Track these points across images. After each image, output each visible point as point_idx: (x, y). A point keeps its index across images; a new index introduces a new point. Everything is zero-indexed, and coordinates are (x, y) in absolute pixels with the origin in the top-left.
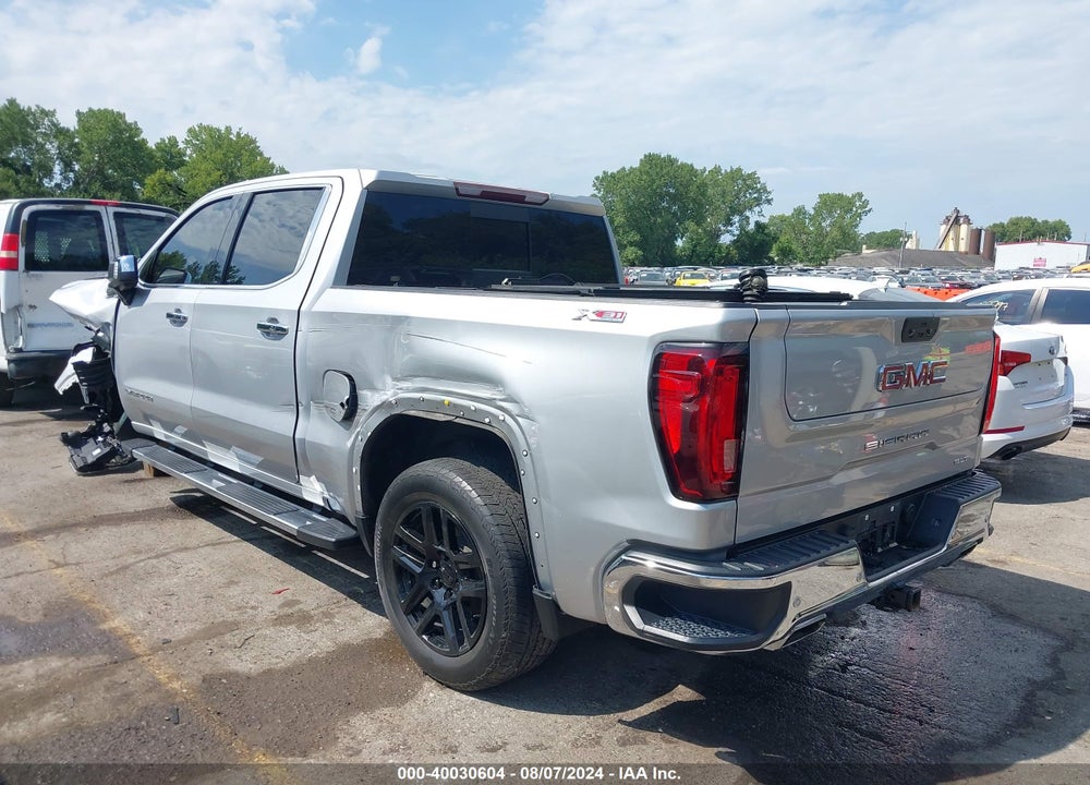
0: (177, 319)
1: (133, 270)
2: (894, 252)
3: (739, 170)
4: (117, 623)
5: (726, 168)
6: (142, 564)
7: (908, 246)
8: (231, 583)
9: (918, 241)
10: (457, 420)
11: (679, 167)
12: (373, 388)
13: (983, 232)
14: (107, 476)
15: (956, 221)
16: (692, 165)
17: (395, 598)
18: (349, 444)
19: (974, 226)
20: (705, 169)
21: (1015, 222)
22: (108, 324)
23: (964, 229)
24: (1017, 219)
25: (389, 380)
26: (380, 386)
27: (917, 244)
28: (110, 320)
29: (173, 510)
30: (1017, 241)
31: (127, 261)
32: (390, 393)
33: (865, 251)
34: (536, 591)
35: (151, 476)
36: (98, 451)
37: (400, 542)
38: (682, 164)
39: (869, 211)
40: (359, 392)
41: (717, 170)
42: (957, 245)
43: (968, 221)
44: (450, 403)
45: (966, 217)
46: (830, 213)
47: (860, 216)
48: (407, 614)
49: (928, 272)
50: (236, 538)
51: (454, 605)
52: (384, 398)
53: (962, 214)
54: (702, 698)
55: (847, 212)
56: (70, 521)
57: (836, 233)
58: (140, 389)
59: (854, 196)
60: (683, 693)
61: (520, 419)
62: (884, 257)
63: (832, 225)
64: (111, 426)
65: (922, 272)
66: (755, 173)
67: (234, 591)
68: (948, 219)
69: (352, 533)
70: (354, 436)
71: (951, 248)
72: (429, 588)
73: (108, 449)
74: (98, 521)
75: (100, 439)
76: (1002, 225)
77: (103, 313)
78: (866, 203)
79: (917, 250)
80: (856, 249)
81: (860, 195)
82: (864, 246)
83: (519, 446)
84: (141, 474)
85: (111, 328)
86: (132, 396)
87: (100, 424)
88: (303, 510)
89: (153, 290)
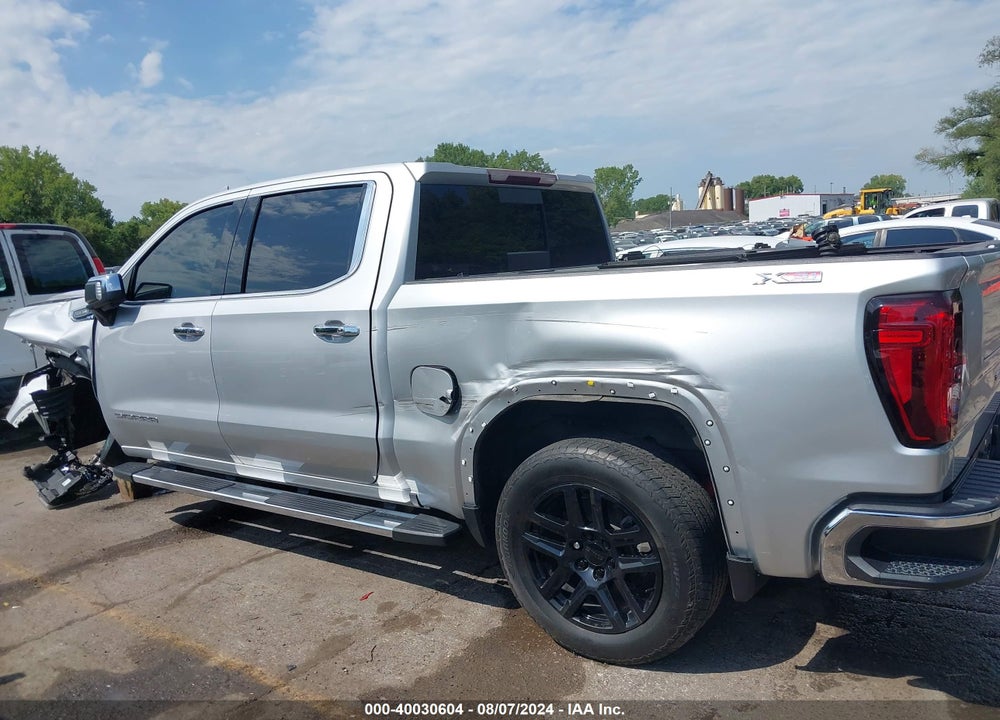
0: (188, 332)
1: (120, 288)
2: (664, 215)
3: (524, 153)
4: (220, 658)
5: (512, 152)
6: (197, 591)
7: (674, 208)
8: (308, 597)
9: (682, 202)
10: (605, 399)
11: (471, 154)
12: (483, 378)
13: (734, 191)
14: (83, 506)
15: (710, 183)
16: (482, 152)
17: (532, 584)
18: (455, 438)
19: (726, 186)
20: (493, 154)
21: (758, 180)
22: (85, 348)
23: (718, 189)
24: (760, 177)
25: (502, 368)
26: (493, 376)
27: (682, 206)
28: (87, 342)
29: (180, 530)
30: (762, 197)
31: (110, 280)
32: (509, 380)
33: (639, 217)
34: (729, 557)
35: (131, 499)
36: (68, 481)
37: (532, 528)
38: (473, 151)
39: (639, 181)
40: (464, 385)
41: (504, 155)
42: (714, 203)
43: (720, 182)
44: (595, 383)
45: (719, 179)
46: (606, 185)
47: (632, 185)
48: (547, 598)
49: (700, 229)
50: (273, 550)
51: (610, 584)
52: (501, 387)
53: (715, 176)
54: (846, 632)
55: (620, 183)
56: (80, 558)
57: (613, 203)
58: (137, 411)
59: (624, 169)
60: (826, 632)
61: (701, 390)
62: (656, 220)
63: (610, 196)
64: (75, 454)
65: (697, 229)
66: (538, 155)
67: (317, 604)
68: (704, 182)
69: (455, 526)
70: (460, 429)
71: (709, 207)
72: (574, 569)
73: (78, 478)
74: (112, 554)
75: (66, 469)
76: (747, 184)
77: (77, 337)
78: (637, 173)
79: (682, 211)
80: (630, 216)
81: (630, 167)
82: (637, 212)
83: (700, 417)
84: (116, 499)
85: (89, 351)
86: (127, 420)
87: (62, 453)
88: (379, 510)
89: (143, 307)
